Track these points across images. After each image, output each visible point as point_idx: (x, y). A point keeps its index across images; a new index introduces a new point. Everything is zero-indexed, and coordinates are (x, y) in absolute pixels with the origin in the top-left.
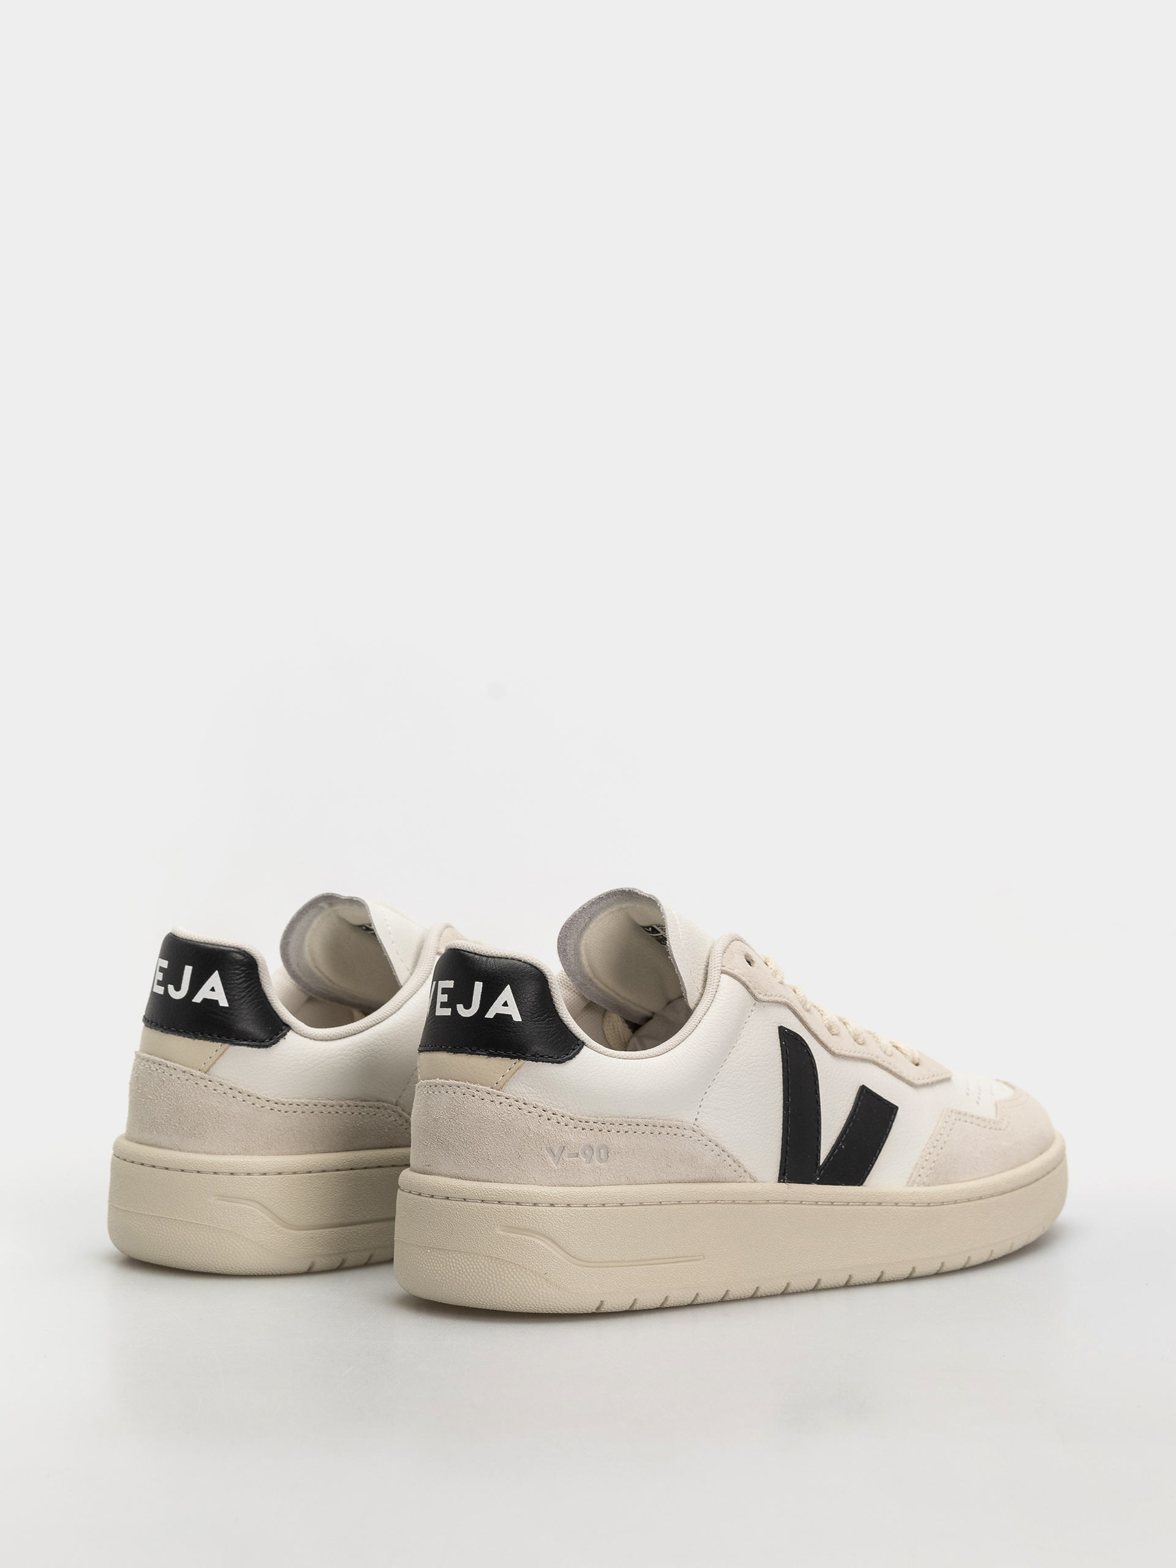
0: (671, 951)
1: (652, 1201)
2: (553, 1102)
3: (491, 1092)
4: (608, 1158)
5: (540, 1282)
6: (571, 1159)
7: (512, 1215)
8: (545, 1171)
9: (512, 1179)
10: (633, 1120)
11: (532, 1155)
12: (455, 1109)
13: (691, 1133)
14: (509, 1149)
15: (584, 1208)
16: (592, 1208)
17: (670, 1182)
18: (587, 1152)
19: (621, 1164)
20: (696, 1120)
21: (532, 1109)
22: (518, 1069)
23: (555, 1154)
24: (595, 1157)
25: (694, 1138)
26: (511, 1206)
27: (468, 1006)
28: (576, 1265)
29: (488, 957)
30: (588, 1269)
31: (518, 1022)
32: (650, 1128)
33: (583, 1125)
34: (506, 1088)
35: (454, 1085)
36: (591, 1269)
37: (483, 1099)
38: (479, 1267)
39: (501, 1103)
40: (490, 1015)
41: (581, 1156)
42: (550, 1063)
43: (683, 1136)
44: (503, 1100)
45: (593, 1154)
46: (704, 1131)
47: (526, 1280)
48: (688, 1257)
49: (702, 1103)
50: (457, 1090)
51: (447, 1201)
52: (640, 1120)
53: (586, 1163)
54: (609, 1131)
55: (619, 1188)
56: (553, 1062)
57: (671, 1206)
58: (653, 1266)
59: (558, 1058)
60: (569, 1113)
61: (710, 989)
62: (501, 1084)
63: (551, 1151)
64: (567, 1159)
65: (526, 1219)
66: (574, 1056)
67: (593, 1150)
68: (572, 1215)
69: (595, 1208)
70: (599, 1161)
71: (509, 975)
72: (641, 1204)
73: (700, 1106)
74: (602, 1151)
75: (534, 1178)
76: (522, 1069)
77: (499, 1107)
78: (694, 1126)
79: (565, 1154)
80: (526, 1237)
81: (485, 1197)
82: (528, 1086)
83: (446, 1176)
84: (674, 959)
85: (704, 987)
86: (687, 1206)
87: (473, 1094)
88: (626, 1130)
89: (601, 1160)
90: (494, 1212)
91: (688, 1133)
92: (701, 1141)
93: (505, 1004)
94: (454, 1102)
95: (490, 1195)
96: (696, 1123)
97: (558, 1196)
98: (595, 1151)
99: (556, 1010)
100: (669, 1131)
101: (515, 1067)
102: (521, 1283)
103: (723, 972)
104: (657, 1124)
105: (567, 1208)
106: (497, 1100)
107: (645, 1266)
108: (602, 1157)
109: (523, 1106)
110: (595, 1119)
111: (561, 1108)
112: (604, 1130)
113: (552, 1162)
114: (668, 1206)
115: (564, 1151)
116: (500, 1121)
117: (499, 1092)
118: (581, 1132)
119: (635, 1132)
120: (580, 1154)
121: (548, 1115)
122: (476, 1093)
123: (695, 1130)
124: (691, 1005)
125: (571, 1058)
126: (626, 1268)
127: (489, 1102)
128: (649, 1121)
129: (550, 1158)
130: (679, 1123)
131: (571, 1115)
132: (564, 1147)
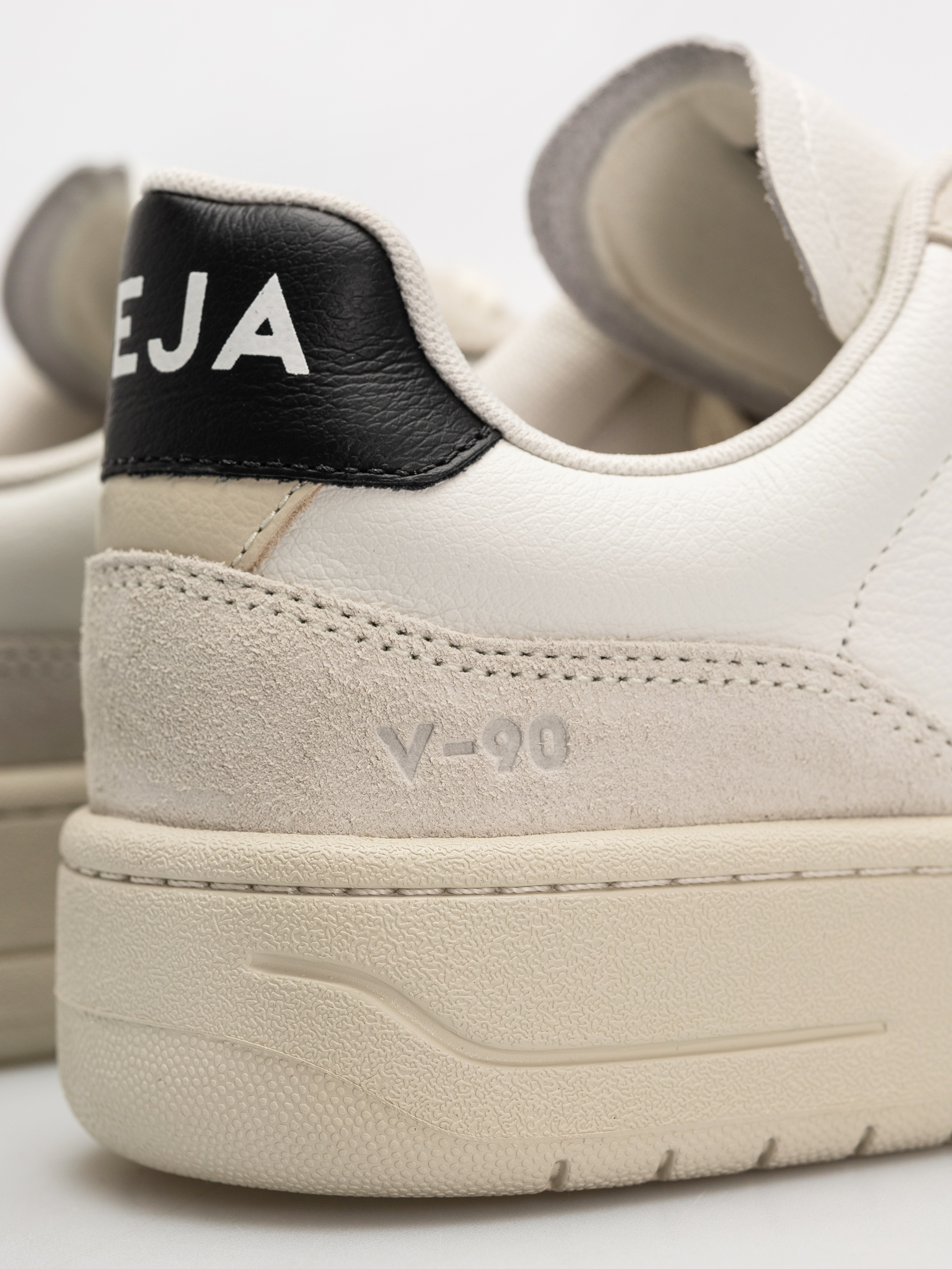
0: (769, 178)
1: (704, 873)
2: (401, 599)
3: (225, 578)
4: (567, 755)
5: (368, 1114)
6: (453, 760)
7: (280, 922)
8: (376, 795)
9: (286, 820)
10: (641, 644)
11: (339, 750)
12: (139, 630)
13: (827, 680)
14: (276, 736)
15: (493, 898)
16: (517, 898)
17: (767, 819)
18: (503, 738)
19: (610, 770)
20: (844, 642)
21: (338, 621)
22: (300, 508)
23: (408, 745)
24: (527, 752)
25: (835, 692)
26: (278, 897)
27: (171, 343)
28: (474, 1059)
29: (231, 204)
30: (511, 1070)
31: (300, 376)
32: (696, 668)
33: (491, 661)
34: (271, 564)
35: (138, 564)
36: (523, 1070)
37: (206, 598)
38: (201, 1070)
39: (253, 606)
40: (225, 361)
41: (483, 751)
42: (389, 490)
43: (800, 687)
44: (257, 596)
45: (521, 742)
46: (866, 673)
47: (329, 1106)
48: (832, 1026)
49: (862, 596)
50: (144, 577)
51: (125, 888)
52: (663, 647)
53: (501, 769)
54: (567, 678)
55: (600, 840)
56: (397, 486)
57: (769, 886)
58: (721, 1057)
59: (412, 474)
60: (447, 631)
61: (894, 284)
62: (254, 552)
63: (392, 736)
64: (443, 760)
65: (319, 931)
66: (461, 468)
67: (520, 733)
68: (453, 917)
69: (524, 897)
70: (540, 763)
71: (281, 248)
72: (674, 883)
73: (856, 605)
74: (548, 734)
75: (346, 815)
76: (311, 511)
77: (246, 617)
78: (836, 661)
79: (435, 750)
80: (323, 985)
81: (212, 873)
82: (329, 555)
83: (131, 816)
84: (776, 200)
85: (879, 283)
86: (819, 884)
87: (181, 585)
88: (622, 672)
89: (546, 761)
90: (236, 915)
91: (815, 680)
92: (858, 703)
93: (265, 329)
94: (138, 609)
95: (223, 866)
96: (844, 650)
97: (411, 866)
98: (526, 737)
99: (418, 344)
100: (754, 676)
101: (290, 503)
102: (314, 1117)
103: (933, 239)
104: (716, 654)
105: (438, 899)
106: (242, 597)
107: (696, 1058)
108: (548, 752)
109: (312, 613)
110: (525, 645)
111: (424, 616)
112: (552, 676)
113: (399, 769)
114: (759, 886)
115: (433, 737)
116: (249, 657)
117: (249, 577)
118: (483, 683)
119: (649, 680)
120: (479, 743)
121: (384, 634)
122: (189, 581)
123: (839, 669)
124: (838, 327)
125: (451, 474)
126: (634, 1064)
127: (223, 606)
128: (693, 646)
129: (391, 760)
130: (787, 653)
131: (453, 634)
132: (433, 727)
